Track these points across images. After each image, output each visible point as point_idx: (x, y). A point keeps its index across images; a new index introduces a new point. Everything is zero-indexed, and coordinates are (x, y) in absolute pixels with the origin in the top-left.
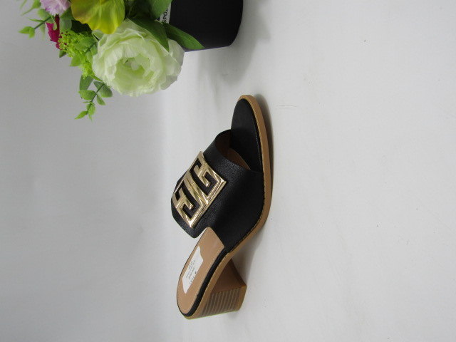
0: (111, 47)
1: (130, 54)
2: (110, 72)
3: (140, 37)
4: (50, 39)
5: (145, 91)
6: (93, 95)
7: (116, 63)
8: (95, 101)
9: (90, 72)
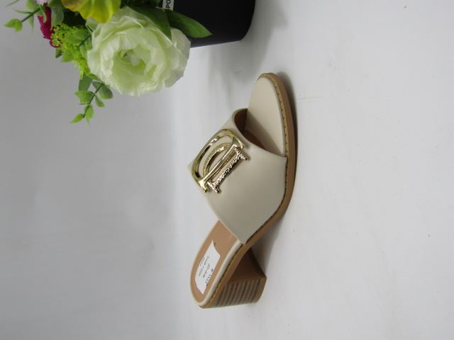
0: (106, 38)
1: (128, 45)
2: (107, 68)
3: (139, 27)
4: (43, 36)
5: (148, 89)
6: (91, 96)
7: (112, 56)
8: (94, 103)
9: (87, 70)
